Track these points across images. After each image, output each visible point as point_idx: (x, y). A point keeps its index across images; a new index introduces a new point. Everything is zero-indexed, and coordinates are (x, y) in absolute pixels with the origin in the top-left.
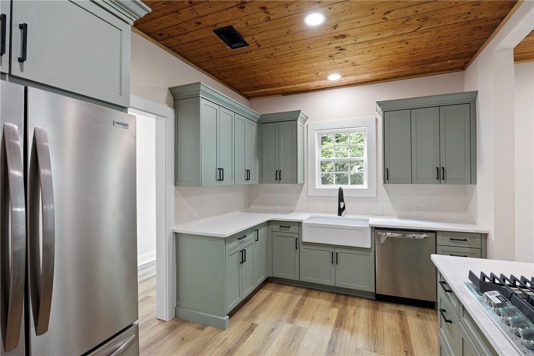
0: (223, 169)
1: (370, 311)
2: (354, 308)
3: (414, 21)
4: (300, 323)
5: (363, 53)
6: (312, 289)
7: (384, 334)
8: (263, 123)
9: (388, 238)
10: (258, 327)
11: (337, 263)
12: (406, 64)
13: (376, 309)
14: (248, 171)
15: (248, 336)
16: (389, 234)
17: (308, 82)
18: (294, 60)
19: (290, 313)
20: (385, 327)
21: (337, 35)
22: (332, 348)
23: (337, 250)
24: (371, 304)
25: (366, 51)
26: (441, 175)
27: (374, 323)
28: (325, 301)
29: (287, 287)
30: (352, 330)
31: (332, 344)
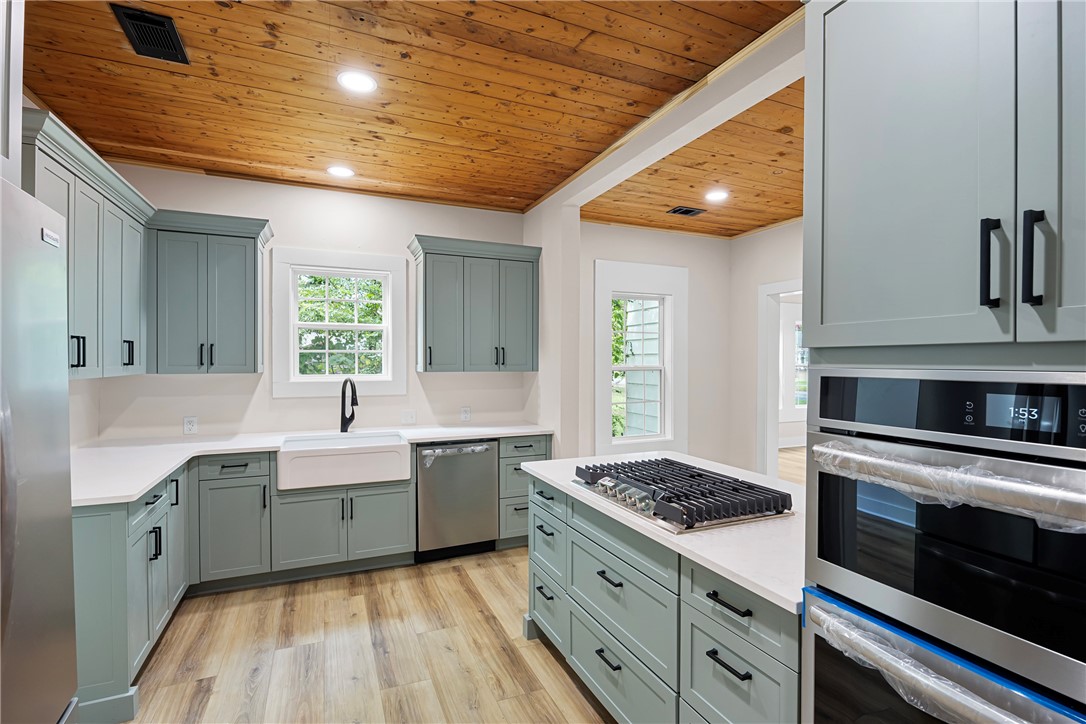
0: (84, 338)
1: (414, 581)
2: (389, 585)
3: (491, 140)
4: (303, 640)
5: (408, 153)
6: (297, 582)
7: (446, 603)
8: (160, 230)
9: (438, 458)
10: (218, 681)
11: (352, 518)
12: (460, 186)
13: (421, 575)
14: (131, 344)
15: (203, 705)
16: (439, 451)
17: (284, 164)
18: (279, 122)
19: (276, 631)
20: (444, 595)
21: (380, 115)
22: (381, 650)
23: (351, 494)
24: (411, 571)
25: (414, 152)
26: (500, 358)
27: (427, 595)
28: (335, 592)
29: (240, 594)
30: (401, 616)
31: (379, 645)
